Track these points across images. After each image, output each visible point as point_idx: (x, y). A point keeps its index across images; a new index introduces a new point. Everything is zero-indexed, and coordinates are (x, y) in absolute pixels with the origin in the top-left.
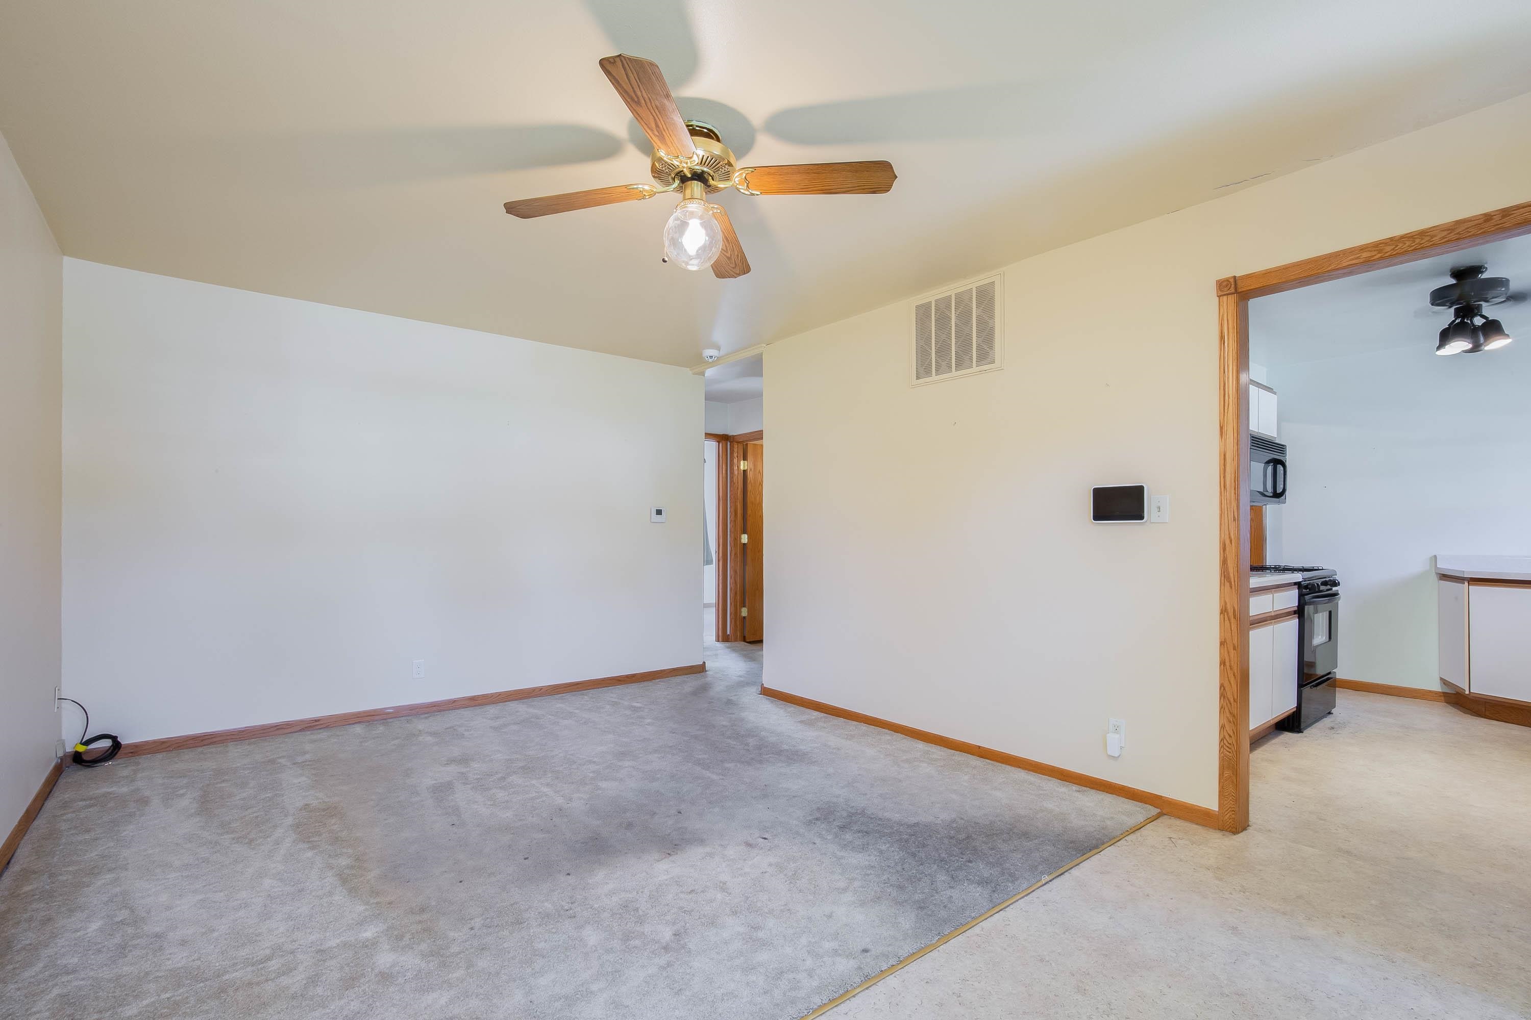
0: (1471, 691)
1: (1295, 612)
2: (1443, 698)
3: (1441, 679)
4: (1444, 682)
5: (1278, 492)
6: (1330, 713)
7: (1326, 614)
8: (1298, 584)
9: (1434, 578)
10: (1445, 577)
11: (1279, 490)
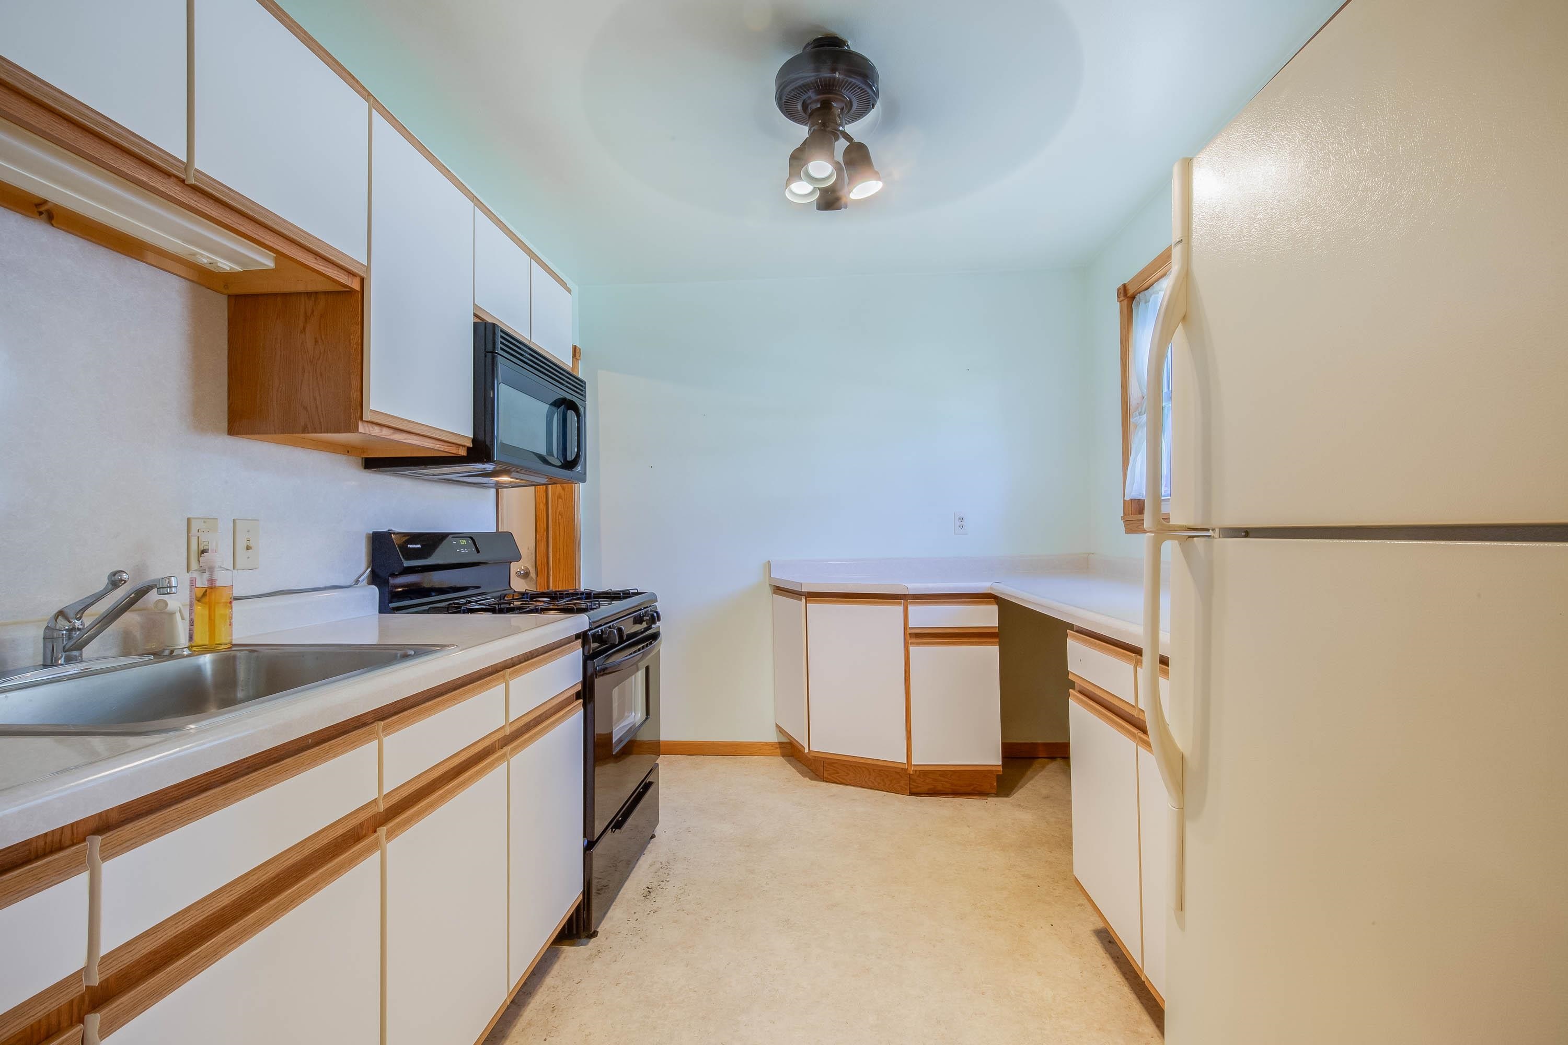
0: (811, 750)
1: (578, 696)
2: (778, 751)
3: (777, 726)
4: (780, 730)
5: (568, 459)
6: (653, 837)
7: (644, 670)
8: (583, 637)
9: (768, 591)
10: (779, 590)
11: (570, 458)
